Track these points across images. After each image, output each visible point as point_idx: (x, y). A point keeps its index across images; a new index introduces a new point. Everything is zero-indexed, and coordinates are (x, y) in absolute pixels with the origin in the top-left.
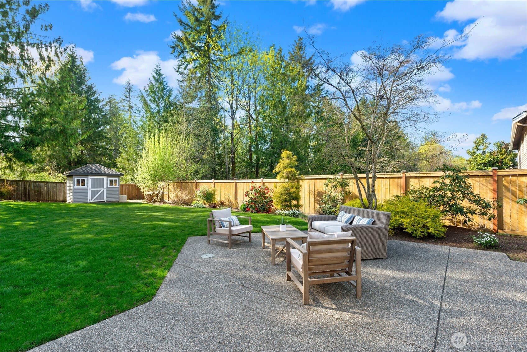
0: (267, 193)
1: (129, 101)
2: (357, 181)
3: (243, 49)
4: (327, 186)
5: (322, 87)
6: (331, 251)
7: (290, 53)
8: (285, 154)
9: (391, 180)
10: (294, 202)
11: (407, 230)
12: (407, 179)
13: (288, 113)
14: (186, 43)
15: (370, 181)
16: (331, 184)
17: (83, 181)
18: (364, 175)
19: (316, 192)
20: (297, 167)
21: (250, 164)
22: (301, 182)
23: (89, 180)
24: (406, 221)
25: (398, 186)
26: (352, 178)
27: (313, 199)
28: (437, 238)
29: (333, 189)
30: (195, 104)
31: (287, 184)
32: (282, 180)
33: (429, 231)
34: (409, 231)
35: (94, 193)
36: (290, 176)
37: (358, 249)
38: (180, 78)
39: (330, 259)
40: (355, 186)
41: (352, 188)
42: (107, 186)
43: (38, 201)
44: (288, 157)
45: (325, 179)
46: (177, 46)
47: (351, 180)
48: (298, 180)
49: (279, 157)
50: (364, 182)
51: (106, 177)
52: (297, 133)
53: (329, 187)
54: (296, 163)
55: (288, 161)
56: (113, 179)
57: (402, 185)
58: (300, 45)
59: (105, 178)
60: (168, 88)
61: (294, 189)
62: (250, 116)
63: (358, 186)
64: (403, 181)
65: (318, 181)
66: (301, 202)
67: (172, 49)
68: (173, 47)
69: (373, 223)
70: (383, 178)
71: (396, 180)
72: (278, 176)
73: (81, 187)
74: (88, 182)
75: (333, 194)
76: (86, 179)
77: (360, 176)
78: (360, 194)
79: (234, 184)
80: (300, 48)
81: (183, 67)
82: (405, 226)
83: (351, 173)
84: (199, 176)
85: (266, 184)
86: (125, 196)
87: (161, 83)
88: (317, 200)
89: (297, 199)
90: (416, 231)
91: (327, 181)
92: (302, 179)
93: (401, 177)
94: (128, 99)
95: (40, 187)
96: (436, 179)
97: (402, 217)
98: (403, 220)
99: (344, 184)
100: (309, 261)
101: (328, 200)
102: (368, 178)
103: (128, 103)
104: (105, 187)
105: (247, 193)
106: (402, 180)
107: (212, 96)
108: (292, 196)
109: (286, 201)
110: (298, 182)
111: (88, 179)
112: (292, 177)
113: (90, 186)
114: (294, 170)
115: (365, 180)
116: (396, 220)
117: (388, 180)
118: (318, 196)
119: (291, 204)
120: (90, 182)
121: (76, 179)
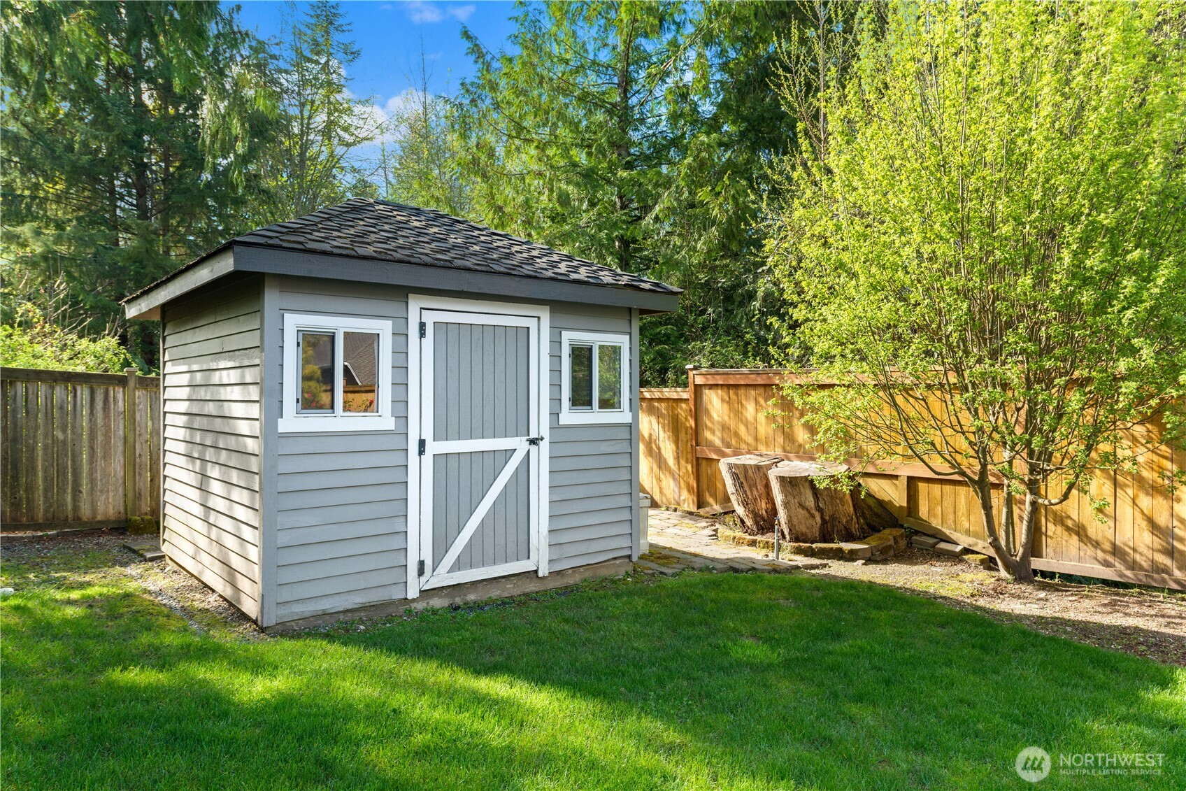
17: (362, 354)
42: (555, 415)
51: (545, 314)
56: (597, 339)
59: (537, 328)
73: (340, 420)
74: (401, 368)
76: (384, 328)
104: (541, 424)
111: (401, 335)
113: (421, 422)
120: (422, 354)
121: (294, 325)
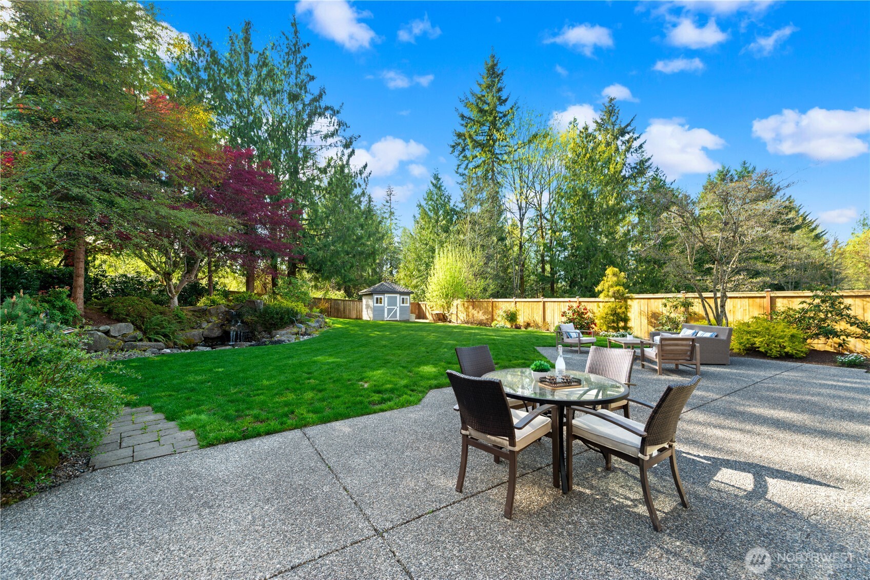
0: (586, 313)
1: (390, 206)
2: (702, 301)
3: (535, 136)
4: (665, 306)
5: (647, 164)
6: (677, 345)
7: (597, 122)
8: (610, 271)
9: (751, 300)
10: (622, 324)
11: (760, 349)
12: (773, 300)
13: (597, 209)
14: (468, 140)
15: (719, 301)
16: (671, 304)
17: (381, 299)
18: (712, 295)
19: (650, 313)
20: (626, 286)
21: (542, 278)
22: (629, 302)
23: (385, 298)
24: (758, 341)
25: (760, 307)
26: (697, 298)
27: (646, 321)
28: (796, 358)
29: (672, 310)
30: (476, 209)
31: (612, 303)
32: (607, 299)
33: (786, 350)
34: (762, 349)
35: (390, 311)
36: (616, 295)
37: (697, 345)
38: (461, 179)
39: (677, 350)
40: (701, 306)
41: (697, 308)
42: (400, 305)
43: (337, 317)
44: (614, 275)
45: (663, 298)
46: (458, 144)
47: (697, 300)
48: (626, 299)
49: (603, 275)
50: (712, 302)
52: (611, 234)
53: (668, 307)
54: (625, 280)
55: (615, 279)
56: (405, 297)
57: (765, 306)
58: (611, 108)
59: (398, 296)
60: (447, 194)
61: (623, 309)
62: (542, 216)
63: (704, 306)
64: (766, 302)
65: (652, 300)
66: (630, 324)
67: (452, 149)
68: (453, 147)
69: (716, 336)
70: (736, 297)
71: (758, 300)
72: (602, 295)
73: (379, 305)
74: (384, 300)
75: (672, 315)
76: (383, 297)
77: (705, 295)
78: (707, 314)
79: (541, 304)
80: (611, 113)
81: (463, 166)
82: (757, 345)
83: (695, 292)
84: (488, 294)
85: (583, 304)
86: (413, 316)
87: (439, 188)
88: (651, 322)
89: (626, 320)
90: (771, 350)
91: (664, 301)
92: (629, 298)
93: (764, 297)
94: (389, 204)
95: (338, 304)
96: (804, 300)
97: (755, 337)
98: (756, 339)
99: (687, 305)
100: (662, 350)
101: (666, 322)
102: (716, 298)
103: (389, 209)
104: (398, 305)
105: (564, 313)
106: (765, 300)
107: (495, 198)
108: (621, 317)
109: (613, 322)
110: (626, 302)
112: (619, 296)
113: (386, 305)
114: (621, 288)
115: (713, 300)
116: (748, 339)
117: (747, 300)
118: (652, 317)
119: (618, 325)
120: (386, 299)
121: (375, 297)
